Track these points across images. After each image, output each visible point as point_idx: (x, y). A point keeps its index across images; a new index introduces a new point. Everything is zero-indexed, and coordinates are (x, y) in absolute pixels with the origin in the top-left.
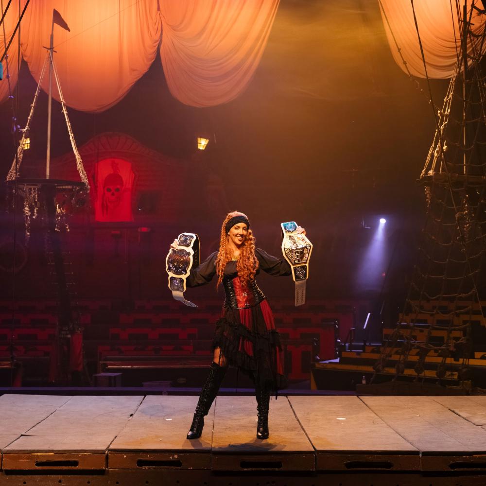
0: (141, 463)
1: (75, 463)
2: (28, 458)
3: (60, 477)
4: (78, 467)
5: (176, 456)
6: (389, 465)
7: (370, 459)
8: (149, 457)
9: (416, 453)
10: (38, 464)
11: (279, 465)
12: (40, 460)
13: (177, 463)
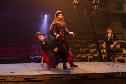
0: (52, 78)
1: (35, 78)
2: (22, 77)
3: (30, 82)
4: (35, 80)
5: (61, 76)
6: (113, 76)
7: (109, 75)
8: (54, 76)
10: (25, 79)
12: (25, 78)
13: (61, 78)
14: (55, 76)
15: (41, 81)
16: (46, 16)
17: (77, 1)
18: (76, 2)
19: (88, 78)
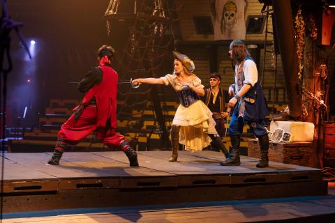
0: (79, 186)
1: (40, 187)
2: (10, 185)
3: (29, 197)
4: (42, 190)
5: (99, 181)
6: (214, 182)
7: (205, 178)
8: (83, 182)
9: (228, 174)
10: (16, 189)
11: (158, 184)
12: (17, 186)
13: (100, 185)
14: (86, 183)
15: (54, 192)
16: (33, 43)
17: (114, 11)
18: (111, 11)
19: (160, 186)
